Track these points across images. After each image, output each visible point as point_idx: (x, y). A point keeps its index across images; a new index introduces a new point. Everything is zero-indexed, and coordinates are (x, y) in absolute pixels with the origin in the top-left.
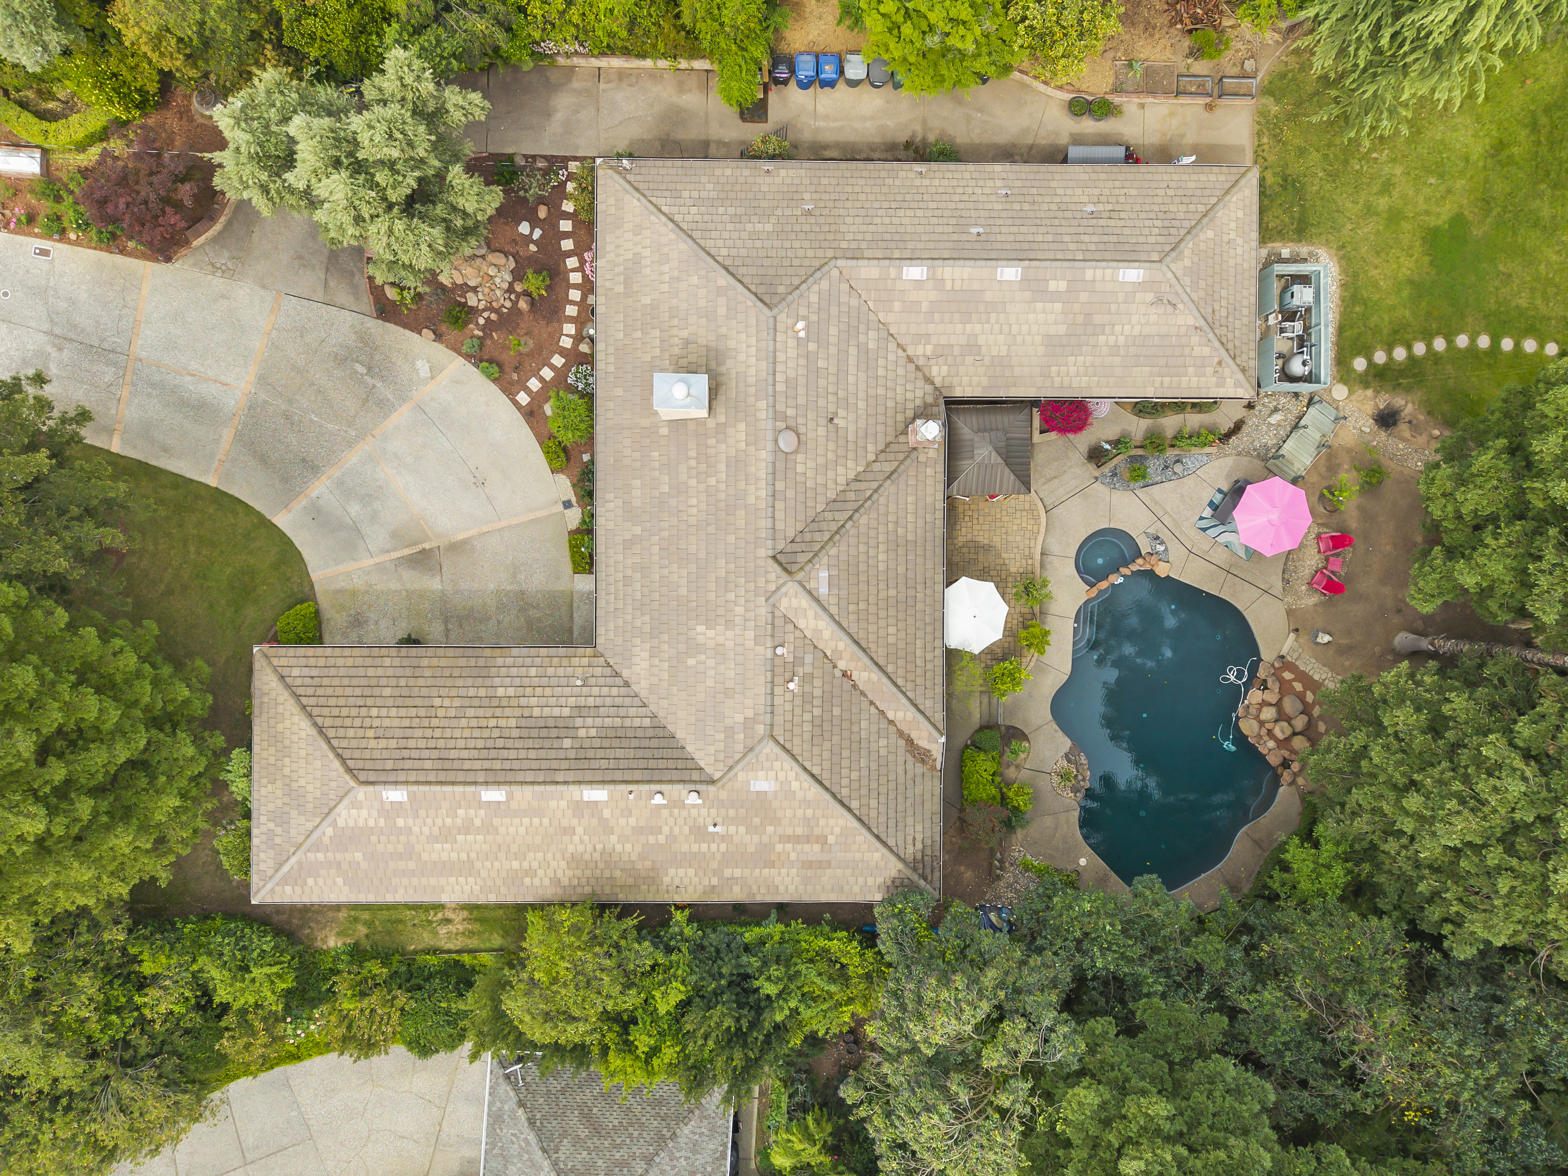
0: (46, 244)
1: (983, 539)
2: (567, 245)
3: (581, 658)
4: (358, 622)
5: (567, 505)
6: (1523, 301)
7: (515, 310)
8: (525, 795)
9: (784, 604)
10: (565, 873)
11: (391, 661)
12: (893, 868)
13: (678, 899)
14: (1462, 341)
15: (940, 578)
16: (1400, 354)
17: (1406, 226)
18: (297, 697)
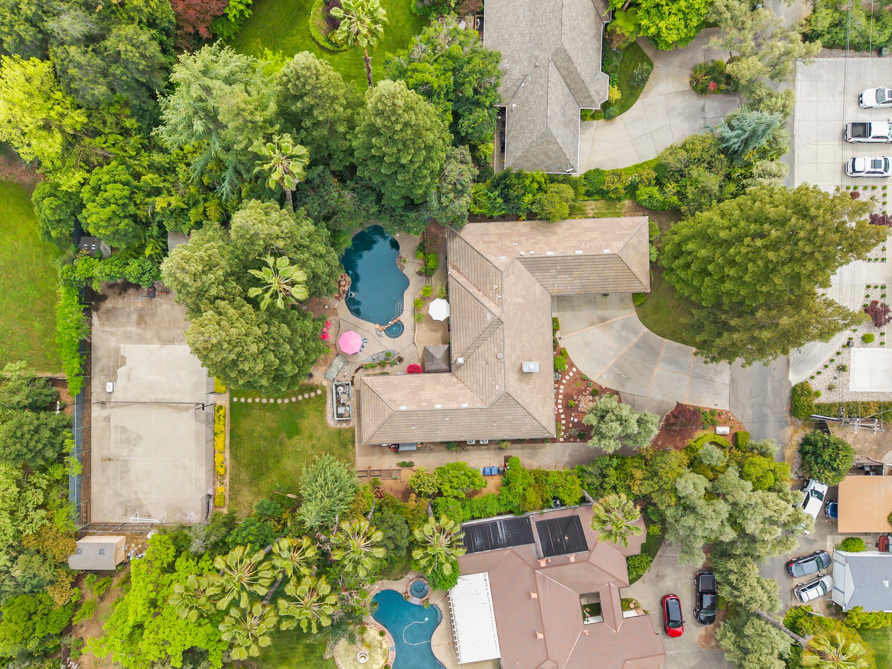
0: (715, 407)
1: (433, 333)
2: (563, 416)
3: (555, 292)
4: (622, 300)
5: (560, 338)
6: (268, 414)
7: (578, 396)
8: (570, 253)
9: (499, 310)
10: (557, 229)
11: (609, 289)
12: (462, 234)
13: (524, 222)
14: (286, 401)
15: (452, 320)
16: (306, 396)
17: (307, 435)
18: (636, 277)
